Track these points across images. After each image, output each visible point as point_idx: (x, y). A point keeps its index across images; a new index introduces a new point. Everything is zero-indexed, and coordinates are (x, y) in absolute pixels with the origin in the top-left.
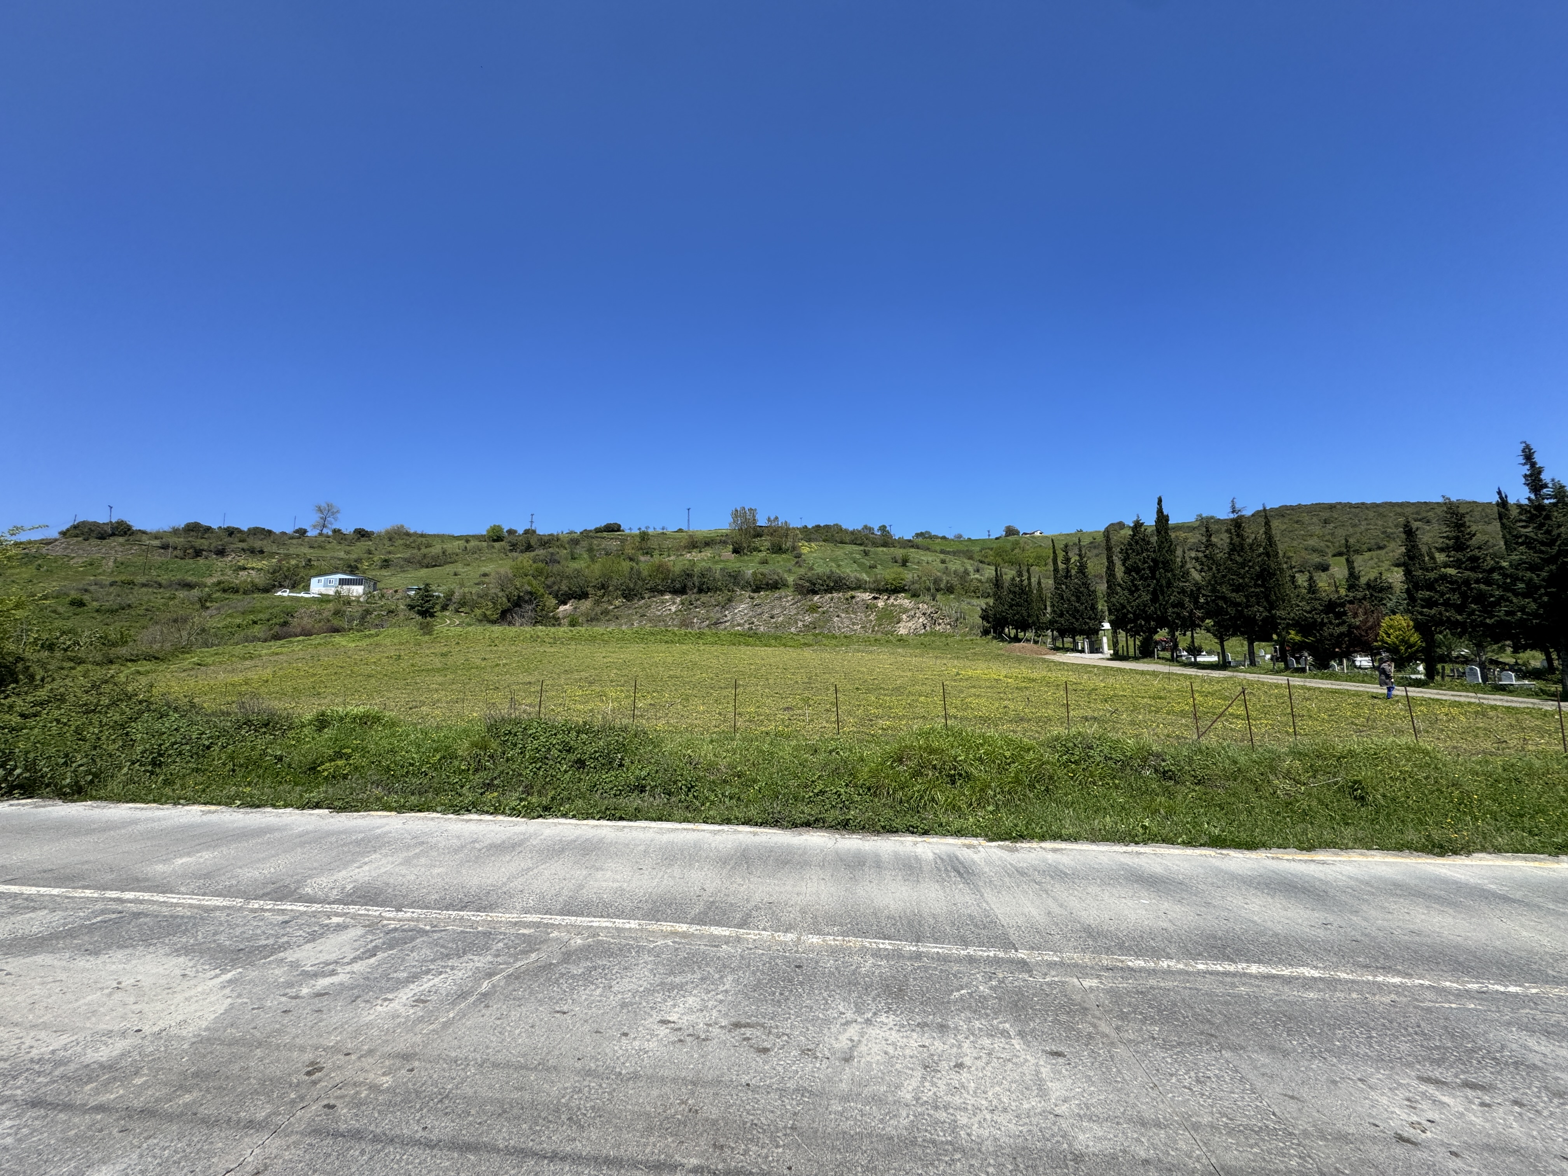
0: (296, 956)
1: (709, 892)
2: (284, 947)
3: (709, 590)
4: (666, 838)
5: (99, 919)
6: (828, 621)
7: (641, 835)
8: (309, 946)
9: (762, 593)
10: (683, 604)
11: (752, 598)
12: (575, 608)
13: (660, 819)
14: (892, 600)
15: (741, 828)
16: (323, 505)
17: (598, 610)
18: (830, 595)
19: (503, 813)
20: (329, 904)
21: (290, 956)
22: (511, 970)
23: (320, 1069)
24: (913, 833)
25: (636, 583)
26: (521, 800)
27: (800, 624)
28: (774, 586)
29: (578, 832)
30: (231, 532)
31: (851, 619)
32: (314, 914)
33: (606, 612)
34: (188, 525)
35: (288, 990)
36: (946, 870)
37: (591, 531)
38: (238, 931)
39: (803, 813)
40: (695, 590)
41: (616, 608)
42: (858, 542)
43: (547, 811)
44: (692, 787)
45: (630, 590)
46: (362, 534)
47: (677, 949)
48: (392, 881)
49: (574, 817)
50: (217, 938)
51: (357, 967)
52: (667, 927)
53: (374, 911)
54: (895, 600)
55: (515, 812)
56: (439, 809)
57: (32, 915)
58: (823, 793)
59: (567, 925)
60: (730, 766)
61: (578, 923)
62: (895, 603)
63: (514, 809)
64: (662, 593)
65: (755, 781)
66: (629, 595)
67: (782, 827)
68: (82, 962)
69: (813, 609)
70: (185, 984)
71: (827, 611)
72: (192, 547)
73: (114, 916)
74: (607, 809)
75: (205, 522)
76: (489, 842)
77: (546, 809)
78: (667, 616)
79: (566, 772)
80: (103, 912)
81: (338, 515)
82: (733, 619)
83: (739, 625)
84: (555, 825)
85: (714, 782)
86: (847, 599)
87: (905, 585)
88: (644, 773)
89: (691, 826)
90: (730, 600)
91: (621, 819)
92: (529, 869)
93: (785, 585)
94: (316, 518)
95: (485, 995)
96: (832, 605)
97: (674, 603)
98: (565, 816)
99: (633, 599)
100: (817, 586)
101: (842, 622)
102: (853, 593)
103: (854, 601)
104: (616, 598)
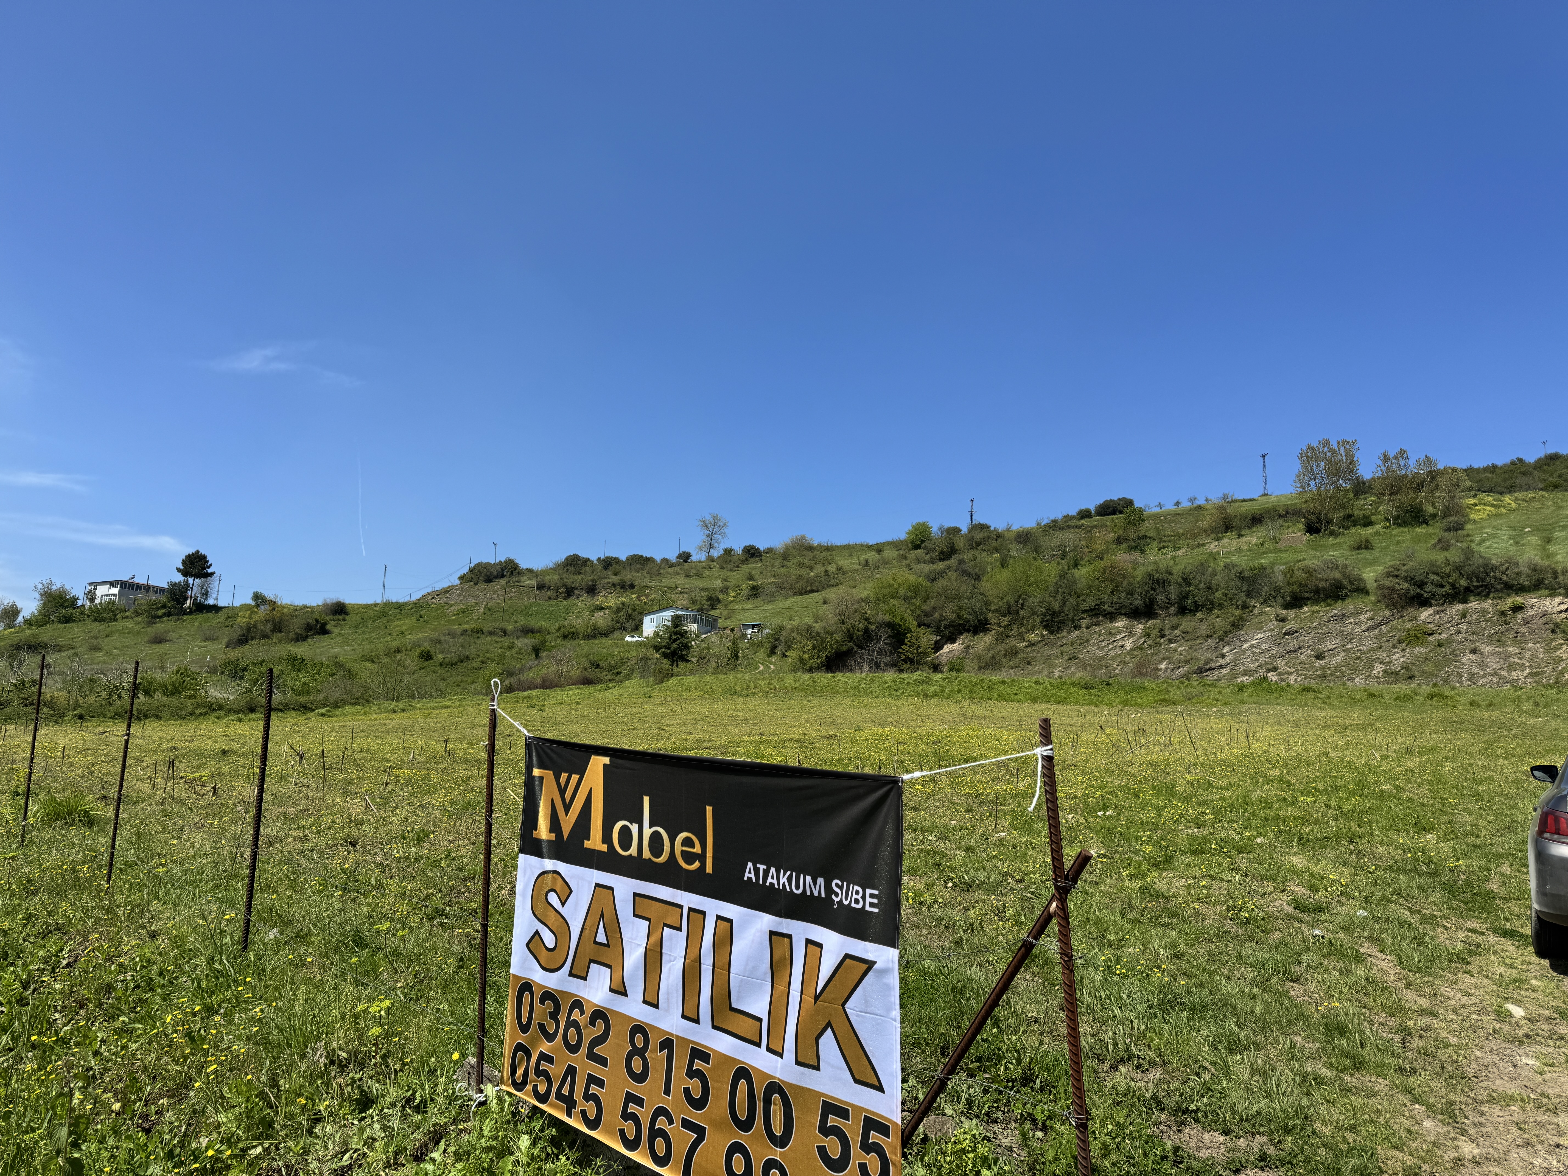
3: (1197, 607)
6: (1447, 662)
9: (1306, 609)
10: (1148, 635)
11: (1283, 620)
16: (709, 518)
17: (1001, 649)
18: (1460, 607)
25: (1064, 603)
27: (1378, 669)
28: (1335, 592)
30: (608, 563)
31: (1507, 657)
33: (1013, 653)
34: (567, 559)
40: (1172, 610)
41: (1032, 644)
45: (1054, 614)
46: (752, 553)
64: (1111, 617)
66: (1053, 623)
69: (1418, 636)
71: (1449, 641)
72: (565, 585)
78: (1114, 658)
83: (1246, 673)
86: (1503, 613)
90: (1236, 625)
93: (1362, 591)
94: (699, 536)
96: (1463, 627)
97: (1131, 634)
99: (1059, 629)
100: (1429, 588)
101: (1482, 665)
102: (1519, 599)
103: (1520, 616)
104: (1033, 629)
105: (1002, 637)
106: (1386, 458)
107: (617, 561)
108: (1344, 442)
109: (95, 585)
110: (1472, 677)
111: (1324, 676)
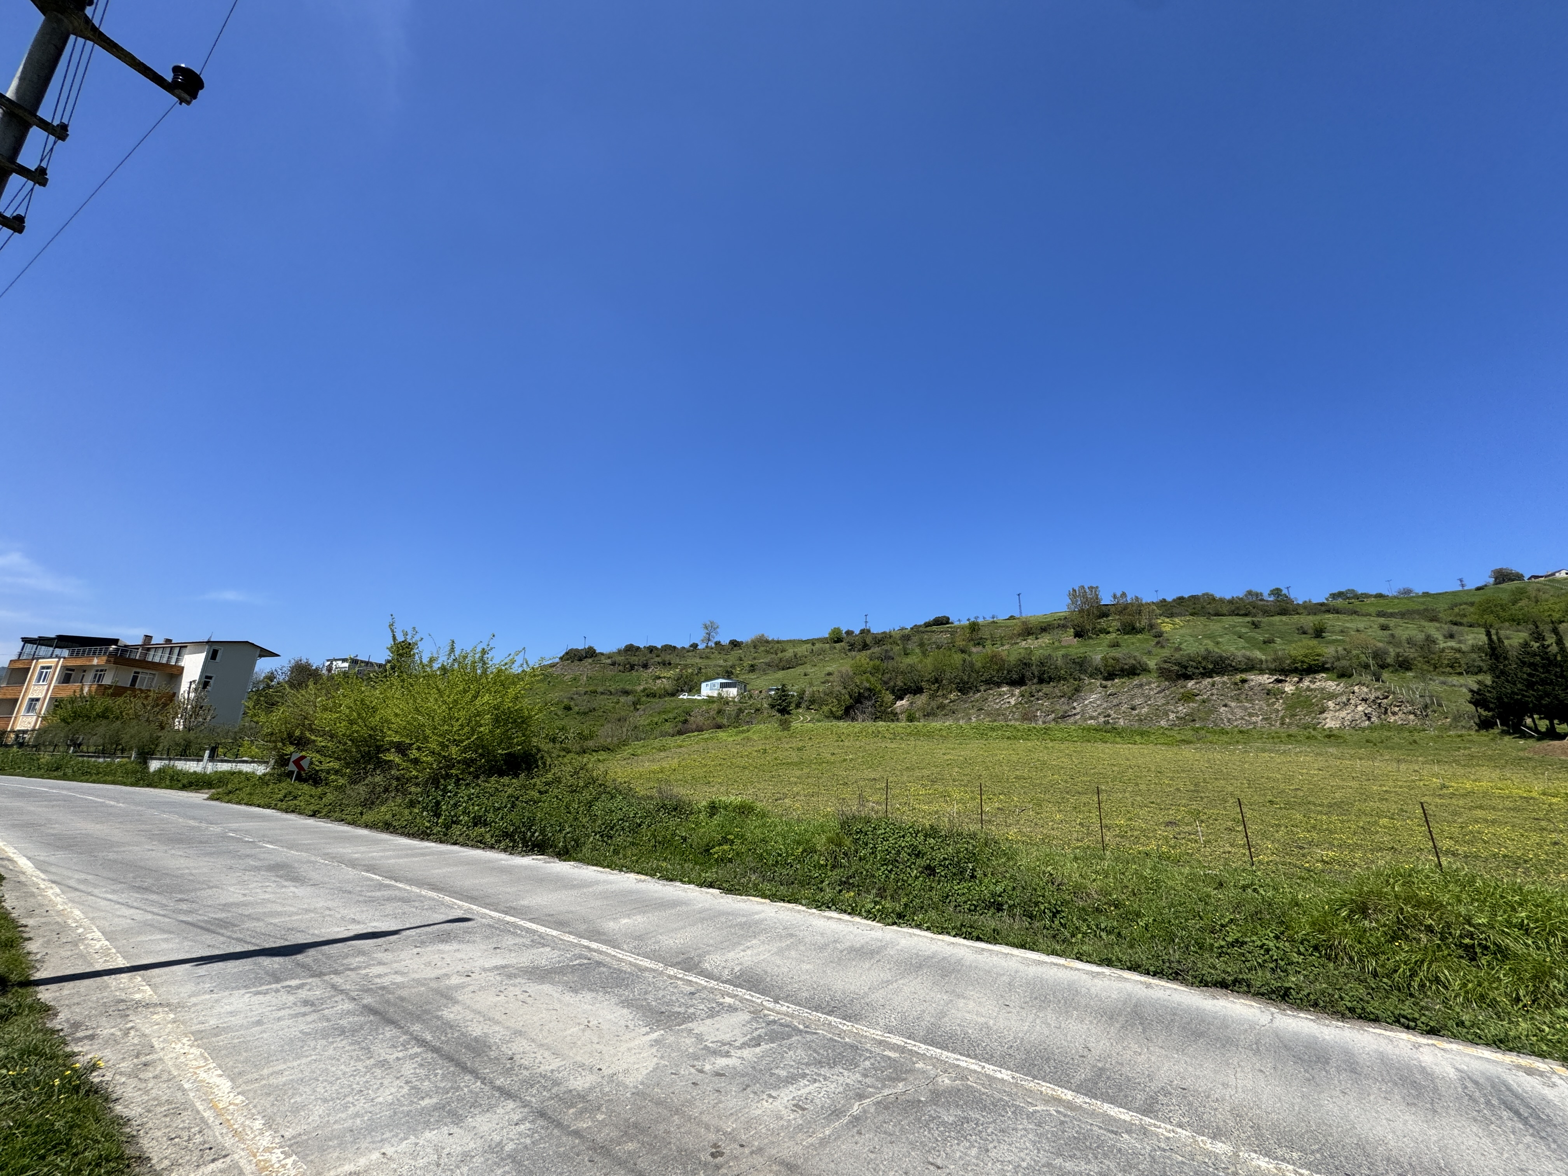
0: (701, 1029)
1: (1096, 1052)
2: (691, 1018)
3: (1051, 679)
4: (1032, 971)
5: (577, 962)
6: (1211, 712)
7: (1003, 963)
8: (708, 1022)
9: (1116, 681)
10: (1023, 696)
11: (1105, 687)
12: (911, 703)
13: (1023, 946)
14: (1306, 683)
15: (1127, 974)
16: (708, 623)
17: (934, 704)
18: (1209, 680)
19: (860, 914)
20: (722, 982)
21: (697, 1027)
22: (879, 1097)
23: (722, 1154)
24: (1408, 1027)
25: (969, 676)
26: (876, 903)
28: (1132, 671)
29: (934, 948)
30: (651, 649)
31: (1246, 709)
32: (712, 991)
33: (942, 707)
34: (626, 647)
35: (696, 1063)
36: (1488, 1103)
37: (920, 626)
38: (661, 994)
39: (1215, 968)
40: (1035, 681)
42: (1242, 612)
43: (900, 918)
44: (1058, 912)
45: (964, 683)
46: (735, 644)
47: (1062, 1123)
48: (769, 970)
49: (928, 929)
50: (647, 996)
51: (747, 1053)
52: (1047, 1088)
53: (758, 998)
54: (1312, 682)
55: (870, 915)
56: (804, 902)
57: (542, 950)
58: (1240, 943)
59: (931, 1058)
60: (1104, 892)
61: (943, 1057)
62: (1312, 686)
63: (869, 912)
64: (999, 685)
65: (1138, 915)
66: (964, 688)
67: (1184, 982)
68: (569, 997)
69: (1188, 697)
70: (628, 1036)
72: (629, 663)
73: (586, 961)
74: (962, 925)
75: (636, 644)
76: (848, 944)
77: (900, 916)
78: (1006, 709)
79: (917, 878)
80: (580, 957)
81: (718, 630)
82: (1083, 712)
83: (1091, 718)
84: (911, 935)
85: (1083, 909)
86: (1236, 684)
87: (1325, 663)
88: (999, 889)
89: (1061, 961)
90: (1077, 690)
91: (978, 939)
92: (889, 982)
93: (1146, 670)
94: (702, 634)
95: (857, 1119)
96: (1215, 691)
97: (1013, 695)
98: (919, 926)
99: (968, 693)
100: (1189, 669)
102: (1244, 676)
103: (1246, 686)
104: (951, 692)
105: (932, 697)
106: (1115, 597)
107: (656, 648)
108: (1092, 587)
109: (332, 661)
111: (1140, 721)
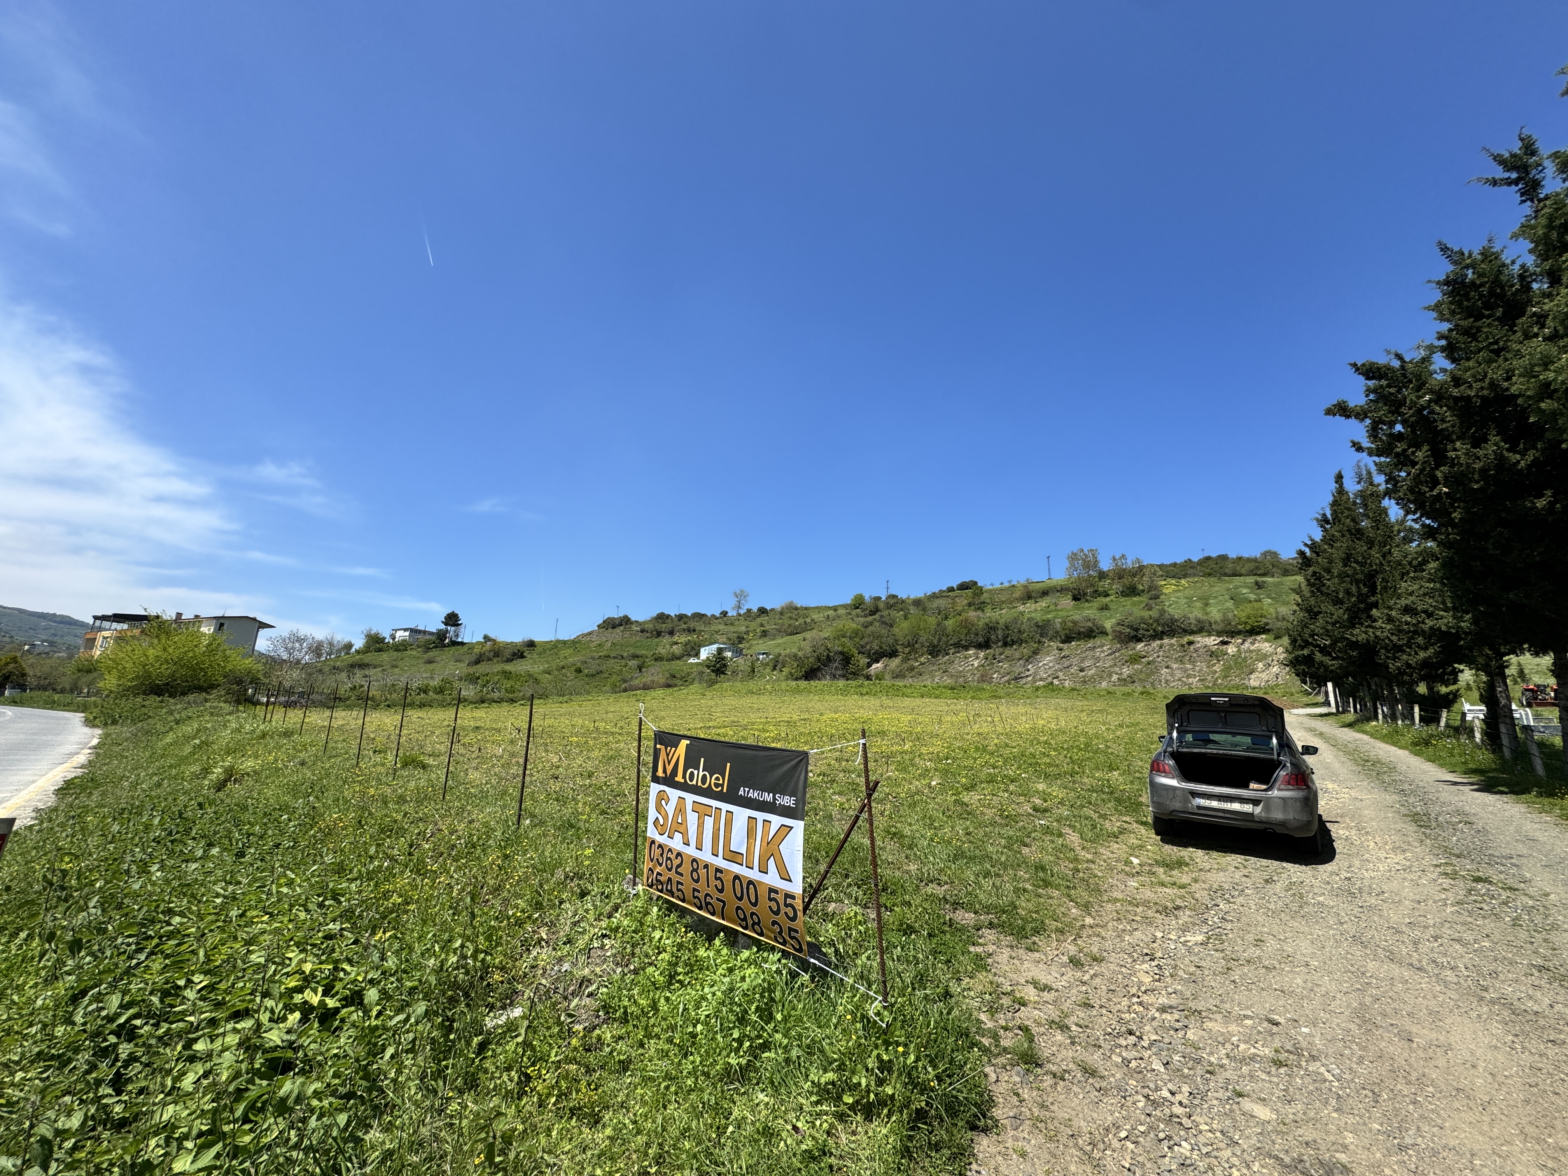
3: (1013, 643)
6: (1153, 673)
9: (1073, 643)
10: (987, 658)
11: (1061, 650)
12: (886, 666)
16: (738, 592)
17: (905, 666)
18: (1159, 642)
25: (939, 641)
27: (1115, 677)
28: (1090, 633)
30: (681, 617)
33: (912, 669)
34: (658, 615)
37: (942, 591)
40: (1000, 644)
41: (921, 664)
45: (934, 646)
46: (762, 611)
54: (1253, 643)
62: (1252, 648)
64: (966, 648)
66: (934, 651)
69: (1135, 659)
72: (657, 630)
75: (667, 613)
78: (968, 671)
82: (1035, 673)
83: (1041, 680)
86: (1183, 646)
87: (1267, 624)
90: (1035, 653)
93: (1104, 633)
96: (1161, 653)
97: (977, 658)
99: (937, 655)
100: (1141, 632)
101: (1172, 675)
102: (1191, 638)
103: (1192, 647)
104: (923, 655)
105: (906, 660)
106: (1114, 559)
107: (686, 616)
108: (1092, 550)
109: (396, 630)
110: (1167, 681)
111: (1084, 682)
